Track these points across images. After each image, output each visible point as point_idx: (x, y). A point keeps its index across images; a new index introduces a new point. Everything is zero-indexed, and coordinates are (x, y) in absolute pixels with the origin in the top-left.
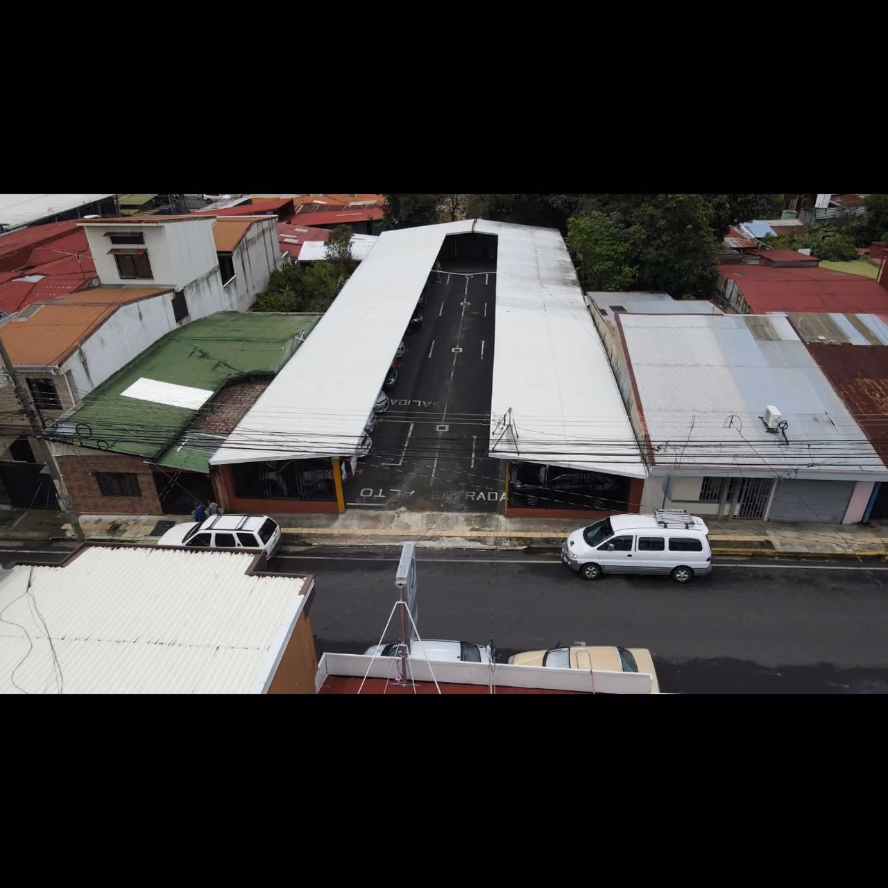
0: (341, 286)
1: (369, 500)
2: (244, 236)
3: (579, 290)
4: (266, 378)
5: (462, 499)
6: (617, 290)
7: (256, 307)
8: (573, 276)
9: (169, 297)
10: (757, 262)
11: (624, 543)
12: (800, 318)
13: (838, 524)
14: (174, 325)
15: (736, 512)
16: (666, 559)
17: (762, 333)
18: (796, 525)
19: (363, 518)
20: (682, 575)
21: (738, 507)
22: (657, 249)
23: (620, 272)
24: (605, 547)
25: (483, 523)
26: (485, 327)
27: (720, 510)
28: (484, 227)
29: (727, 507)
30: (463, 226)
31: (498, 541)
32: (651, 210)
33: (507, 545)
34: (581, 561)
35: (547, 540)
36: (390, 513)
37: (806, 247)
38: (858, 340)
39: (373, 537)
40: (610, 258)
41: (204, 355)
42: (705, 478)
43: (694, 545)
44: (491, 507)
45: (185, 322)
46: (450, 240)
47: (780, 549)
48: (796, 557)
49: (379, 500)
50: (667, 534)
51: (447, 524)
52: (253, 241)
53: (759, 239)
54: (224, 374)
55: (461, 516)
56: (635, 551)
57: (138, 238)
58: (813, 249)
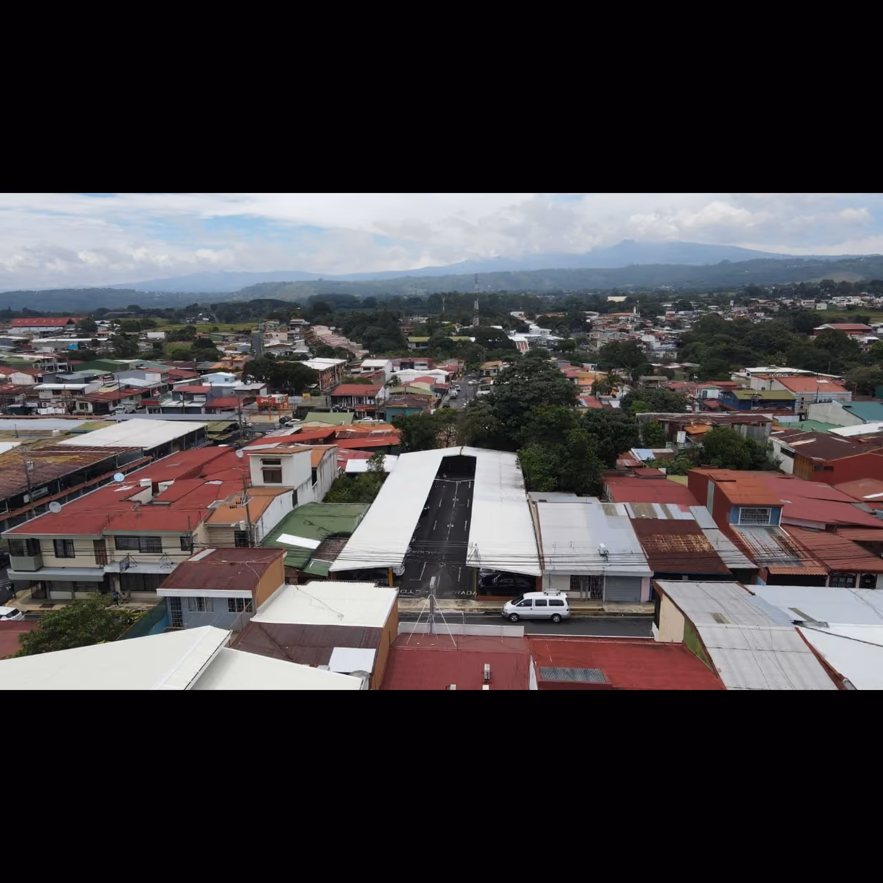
0: (379, 489)
1: (405, 594)
2: (322, 458)
3: (524, 491)
4: (347, 535)
5: (453, 595)
6: (546, 491)
7: (326, 500)
8: (522, 482)
9: (292, 492)
10: (633, 475)
11: (528, 603)
12: (637, 505)
13: (638, 602)
14: (292, 508)
15: (589, 596)
16: (548, 611)
17: (609, 512)
18: (617, 602)
19: (403, 602)
20: (556, 618)
21: (589, 593)
22: (566, 468)
23: (547, 480)
24: (520, 605)
25: (464, 603)
26: (466, 514)
27: (581, 595)
28: (468, 451)
29: (584, 594)
30: (453, 451)
31: (471, 610)
32: (561, 446)
33: (476, 611)
34: (510, 612)
35: (494, 609)
36: (417, 599)
37: (663, 467)
38: (661, 516)
39: (409, 609)
40: (541, 473)
41: (311, 524)
42: (572, 576)
43: (559, 603)
44: (470, 597)
45: (296, 507)
46: (446, 460)
47: (607, 611)
48: (615, 614)
49: (412, 595)
50: (548, 598)
51: (446, 604)
52: (326, 461)
53: (643, 461)
54: (324, 533)
55: (453, 601)
56: (534, 607)
57: (278, 462)
58: (667, 468)
